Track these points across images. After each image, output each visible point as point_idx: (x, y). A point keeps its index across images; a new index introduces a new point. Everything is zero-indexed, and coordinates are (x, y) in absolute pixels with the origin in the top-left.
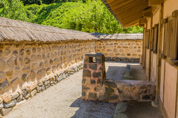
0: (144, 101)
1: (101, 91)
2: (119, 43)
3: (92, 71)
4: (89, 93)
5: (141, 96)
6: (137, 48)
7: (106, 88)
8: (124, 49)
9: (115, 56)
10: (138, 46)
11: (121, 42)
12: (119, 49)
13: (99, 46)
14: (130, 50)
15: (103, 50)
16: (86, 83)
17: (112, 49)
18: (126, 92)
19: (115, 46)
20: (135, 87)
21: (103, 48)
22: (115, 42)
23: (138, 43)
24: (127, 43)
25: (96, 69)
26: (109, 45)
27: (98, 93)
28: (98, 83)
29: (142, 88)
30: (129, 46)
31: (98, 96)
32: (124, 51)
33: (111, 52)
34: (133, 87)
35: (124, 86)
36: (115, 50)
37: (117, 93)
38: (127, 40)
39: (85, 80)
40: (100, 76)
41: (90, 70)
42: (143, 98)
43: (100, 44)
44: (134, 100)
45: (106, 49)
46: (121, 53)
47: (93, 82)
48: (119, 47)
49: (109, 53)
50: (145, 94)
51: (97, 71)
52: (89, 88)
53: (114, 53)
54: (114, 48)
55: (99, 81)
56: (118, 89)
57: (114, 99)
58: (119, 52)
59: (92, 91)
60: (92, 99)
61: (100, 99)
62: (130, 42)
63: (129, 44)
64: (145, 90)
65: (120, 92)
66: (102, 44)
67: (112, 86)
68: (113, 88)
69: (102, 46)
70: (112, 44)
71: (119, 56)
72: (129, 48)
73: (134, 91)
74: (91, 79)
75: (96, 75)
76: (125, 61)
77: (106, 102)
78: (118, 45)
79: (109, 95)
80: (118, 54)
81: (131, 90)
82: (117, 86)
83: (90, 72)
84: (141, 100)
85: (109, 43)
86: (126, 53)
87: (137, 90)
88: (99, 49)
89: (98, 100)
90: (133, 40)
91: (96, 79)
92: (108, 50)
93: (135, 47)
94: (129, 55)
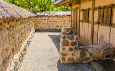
0: (107, 59)
1: (77, 56)
2: (51, 19)
3: (70, 41)
4: (68, 58)
5: (105, 56)
6: (63, 22)
7: (81, 53)
8: (54, 23)
9: (48, 28)
10: (63, 21)
11: (52, 18)
12: (50, 23)
13: (35, 20)
14: (58, 23)
15: (39, 24)
16: (65, 51)
17: (46, 23)
18: (95, 55)
19: (48, 21)
20: (100, 50)
21: (39, 22)
22: (48, 18)
23: (63, 18)
24: (56, 18)
25: (73, 39)
26: (43, 20)
27: (75, 57)
28: (75, 50)
29: (105, 50)
30: (57, 20)
31: (75, 59)
32: (54, 24)
33: (45, 25)
34: (99, 51)
35: (93, 50)
36: (48, 23)
37: (88, 55)
38: (56, 16)
39: (65, 48)
40: (77, 44)
41: (69, 40)
42: (106, 57)
43: (37, 19)
44: (100, 59)
45: (41, 23)
46: (52, 25)
47: (71, 49)
48: (50, 21)
49: (43, 25)
50: (107, 54)
51: (74, 41)
52: (68, 55)
53: (47, 26)
54: (47, 22)
55: (76, 49)
56: (89, 53)
57: (86, 60)
58: (51, 25)
59: (70, 56)
60: (71, 62)
61: (77, 62)
62: (58, 18)
63: (58, 19)
64: (107, 51)
65: (91, 55)
66: (38, 19)
67: (85, 51)
68: (85, 53)
69: (38, 21)
70: (45, 19)
71: (51, 28)
72: (57, 22)
73: (100, 53)
74: (69, 47)
75: (73, 44)
76: (55, 31)
77: (81, 63)
78: (50, 20)
79: (83, 57)
80: (50, 26)
81: (98, 52)
82: (88, 51)
83: (68, 42)
84: (105, 59)
85: (43, 18)
86: (56, 25)
87: (102, 52)
88: (36, 23)
89: (75, 62)
90: (60, 16)
91: (74, 47)
92: (43, 24)
93: (62, 21)
94: (57, 26)
